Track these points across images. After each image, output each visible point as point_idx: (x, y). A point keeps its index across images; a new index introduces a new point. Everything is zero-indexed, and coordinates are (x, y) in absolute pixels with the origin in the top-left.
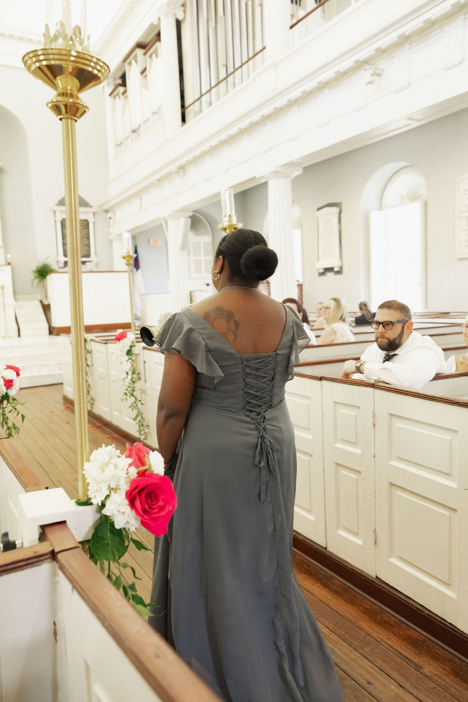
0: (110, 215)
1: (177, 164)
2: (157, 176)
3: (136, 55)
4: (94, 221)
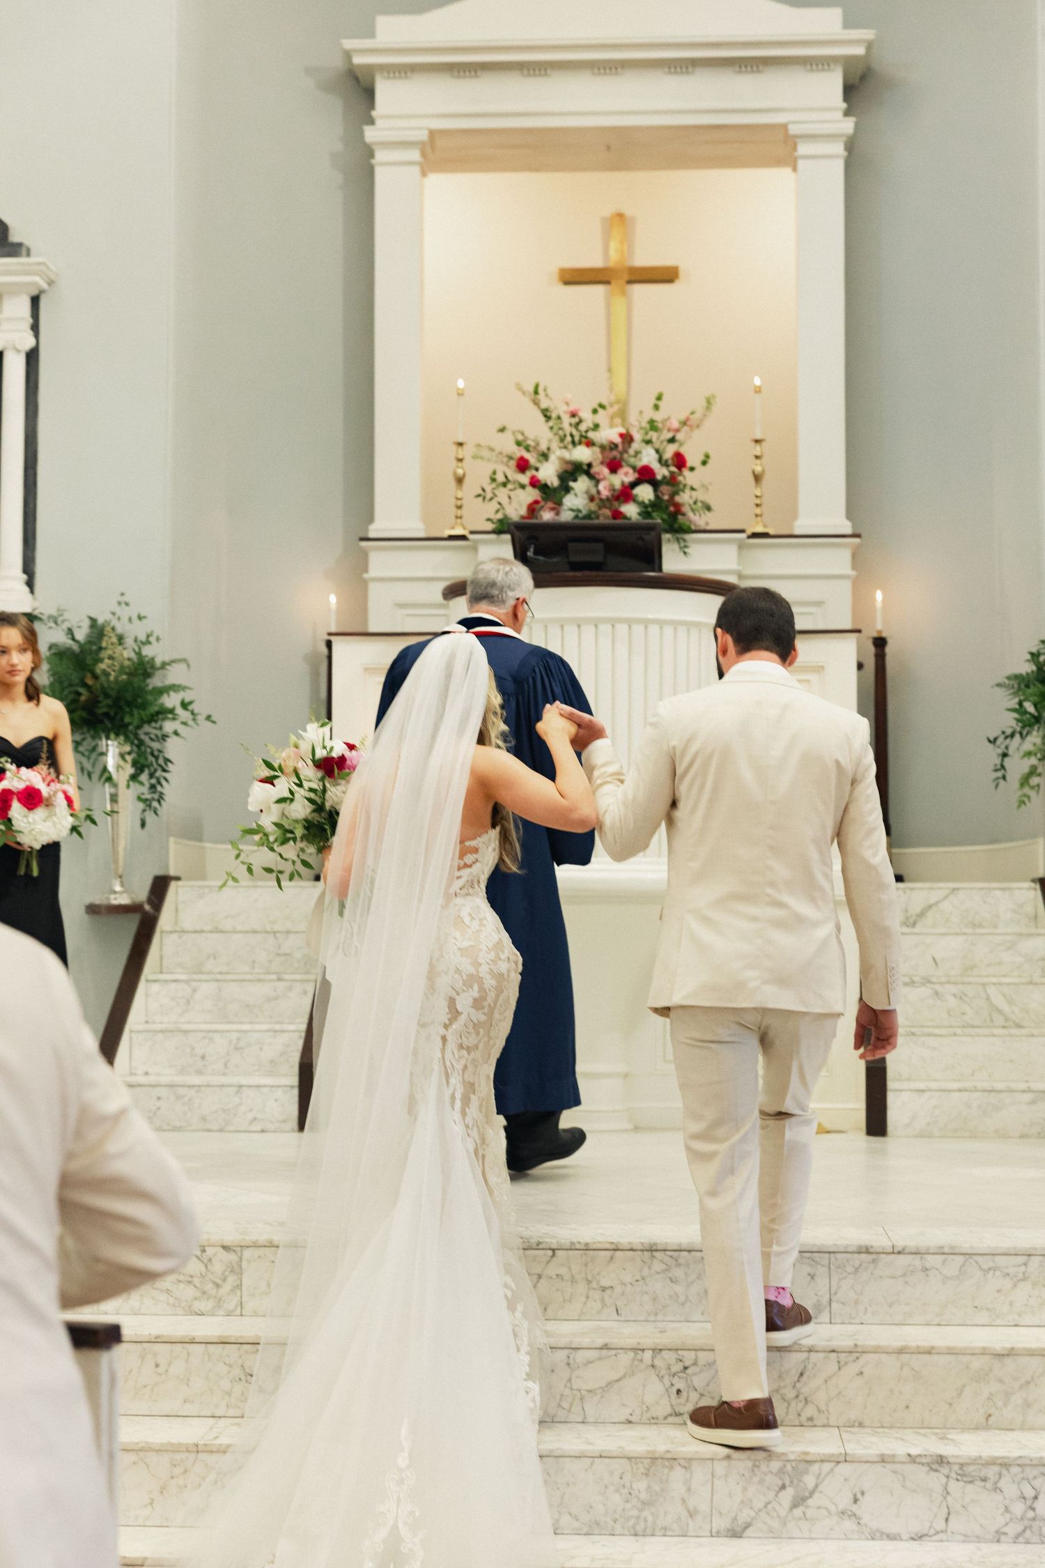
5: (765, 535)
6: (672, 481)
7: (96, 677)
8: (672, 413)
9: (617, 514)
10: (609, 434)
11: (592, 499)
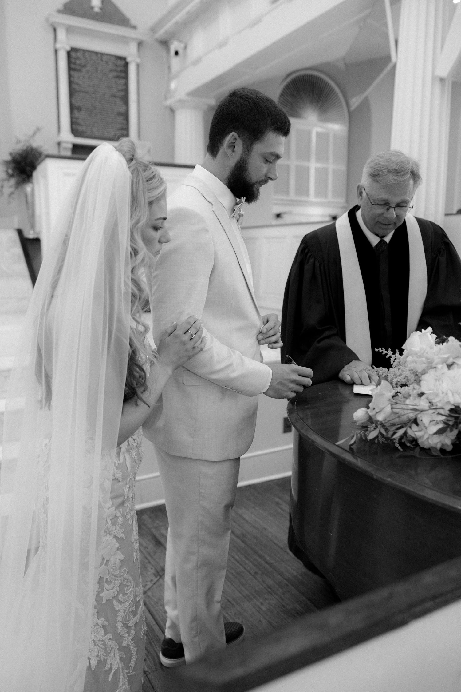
0: (175, 45)
4: (138, 60)
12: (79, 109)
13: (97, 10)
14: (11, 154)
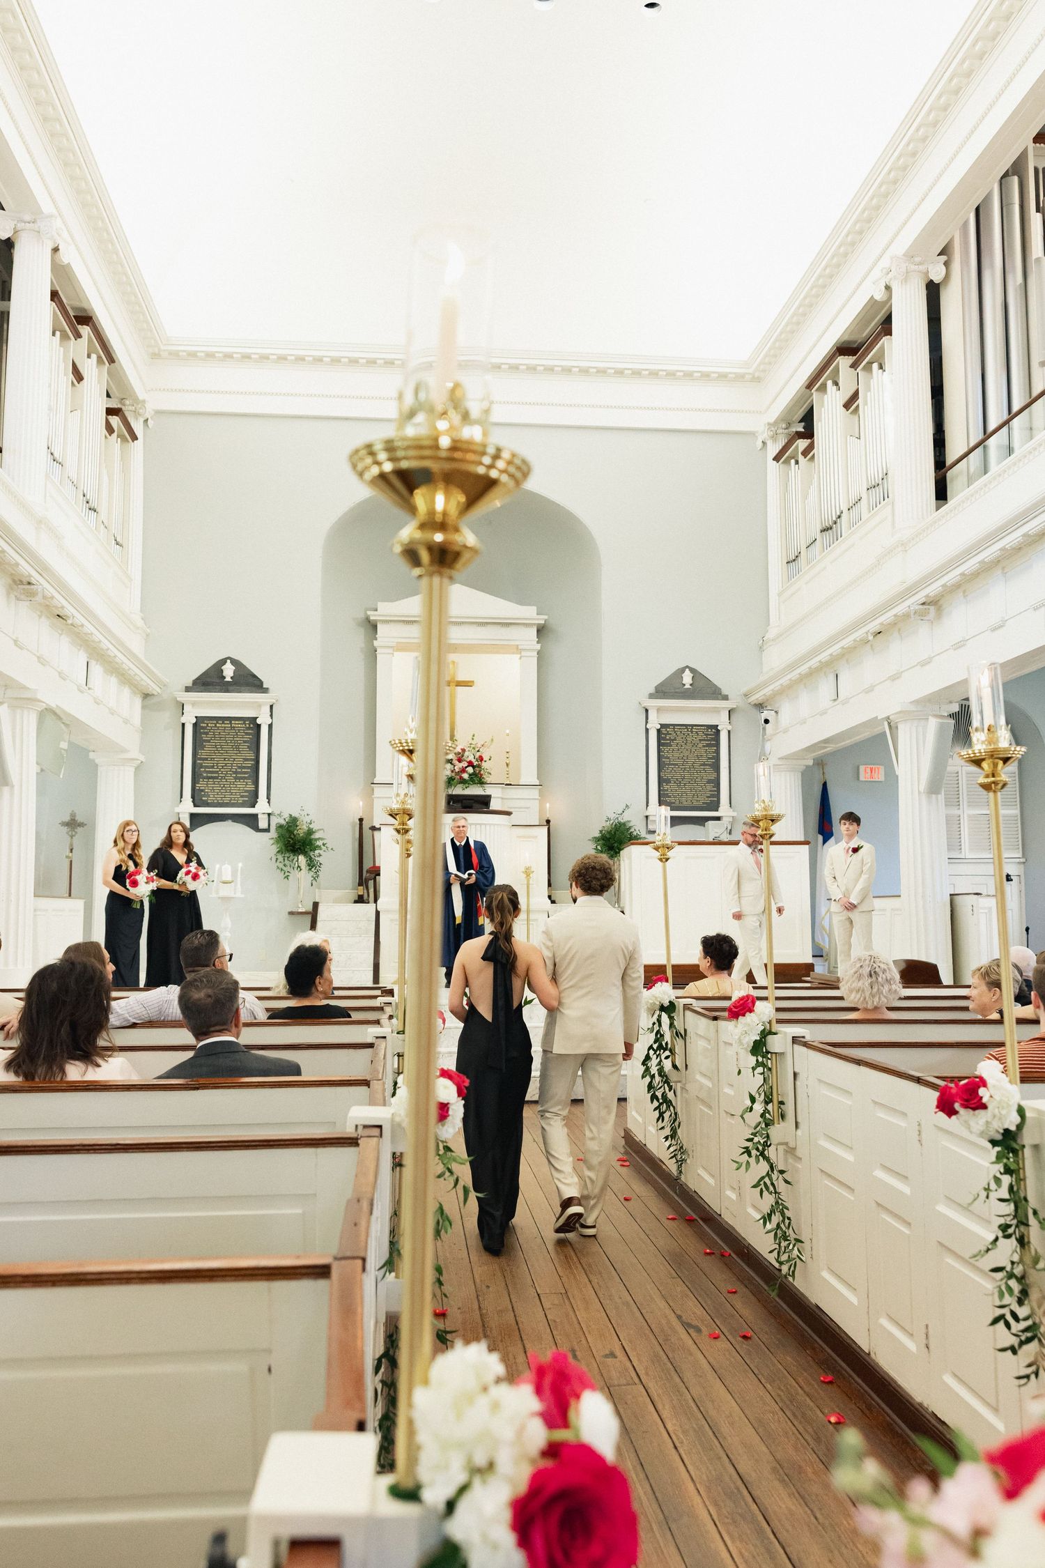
0: (766, 714)
1: (921, 596)
2: (874, 626)
3: (837, 370)
4: (730, 728)
5: (511, 785)
6: (479, 766)
7: (295, 836)
8: (478, 741)
9: (461, 777)
10: (458, 749)
11: (452, 772)
12: (668, 781)
13: (687, 686)
14: (601, 831)
